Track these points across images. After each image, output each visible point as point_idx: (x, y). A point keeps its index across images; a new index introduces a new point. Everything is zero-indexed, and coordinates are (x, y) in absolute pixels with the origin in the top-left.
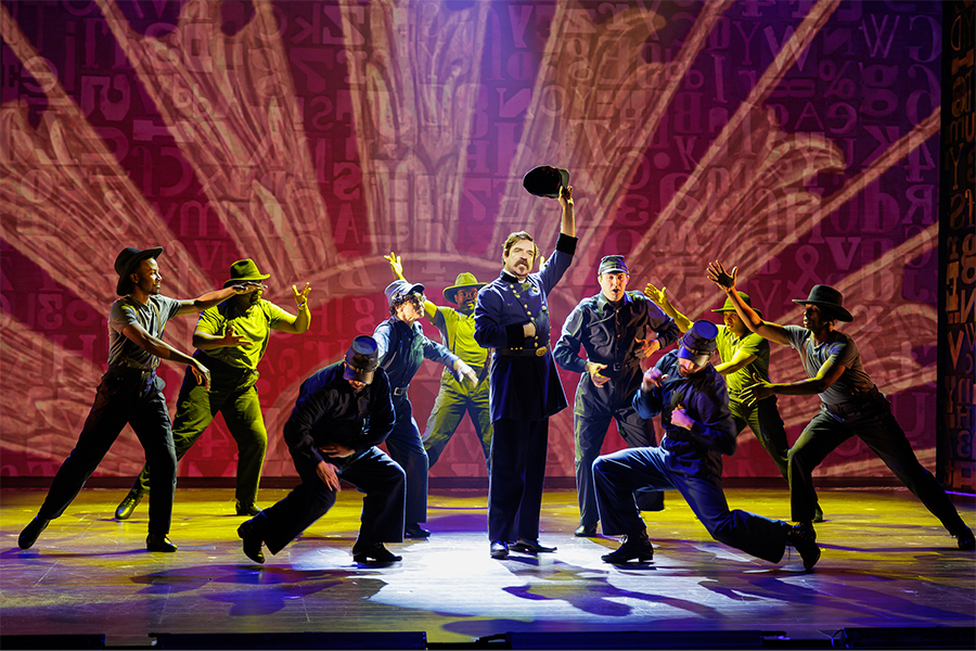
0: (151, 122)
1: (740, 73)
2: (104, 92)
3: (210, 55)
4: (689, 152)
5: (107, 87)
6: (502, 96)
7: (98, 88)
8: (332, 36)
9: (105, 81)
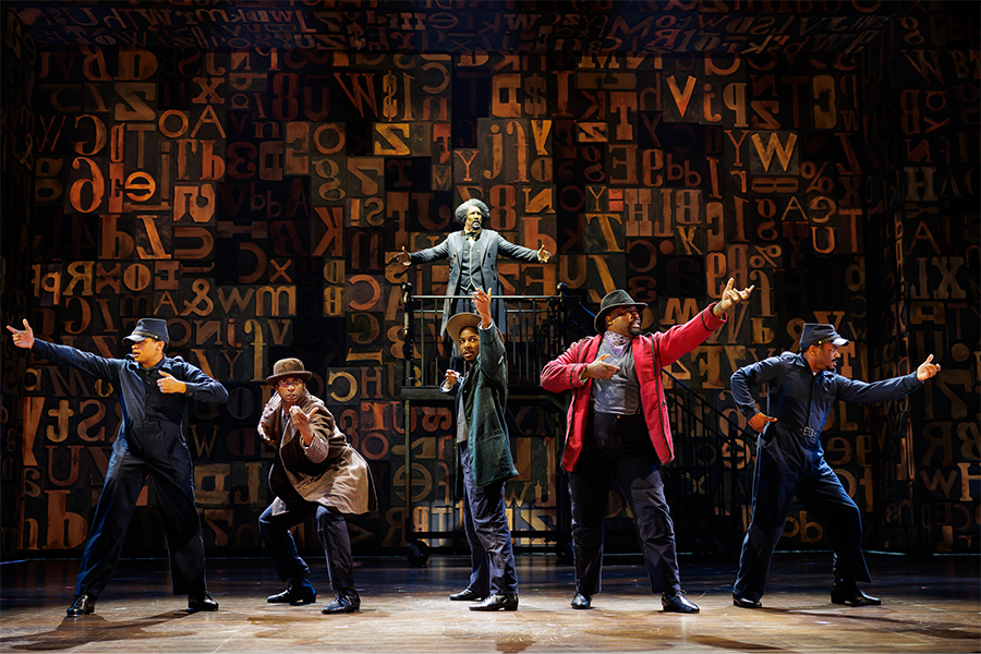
0: (232, 223)
1: (732, 173)
2: (193, 199)
3: (280, 166)
4: (690, 240)
5: (196, 194)
6: (527, 195)
7: (188, 196)
8: (383, 148)
9: (194, 190)
